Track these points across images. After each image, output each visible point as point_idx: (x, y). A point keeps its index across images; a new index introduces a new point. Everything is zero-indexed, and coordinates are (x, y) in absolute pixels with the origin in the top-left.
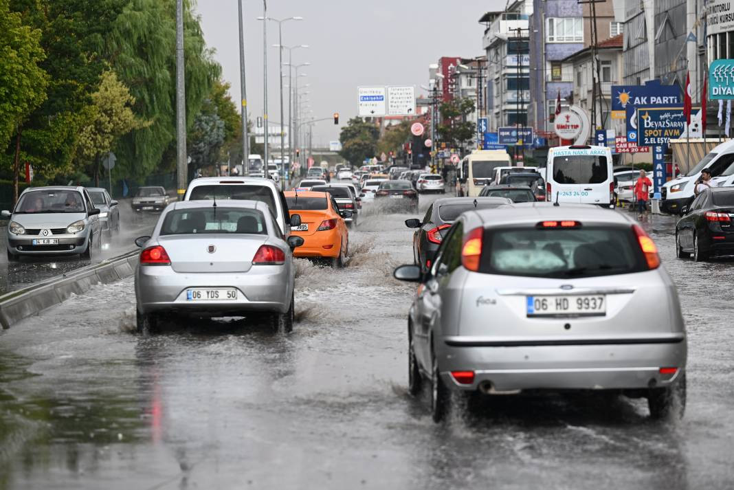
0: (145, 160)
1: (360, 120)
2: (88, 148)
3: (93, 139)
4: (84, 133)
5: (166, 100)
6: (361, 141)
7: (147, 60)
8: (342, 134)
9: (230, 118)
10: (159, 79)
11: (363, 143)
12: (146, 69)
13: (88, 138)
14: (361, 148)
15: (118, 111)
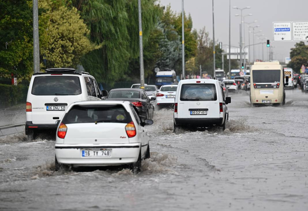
0: (113, 70)
1: (302, 44)
2: (58, 63)
3: (61, 57)
4: (55, 53)
5: (125, 31)
6: (301, 58)
7: (113, 6)
8: (291, 53)
9: (189, 43)
10: (120, 18)
11: (303, 59)
12: (111, 11)
13: (58, 56)
14: (301, 62)
15: (78, 39)
